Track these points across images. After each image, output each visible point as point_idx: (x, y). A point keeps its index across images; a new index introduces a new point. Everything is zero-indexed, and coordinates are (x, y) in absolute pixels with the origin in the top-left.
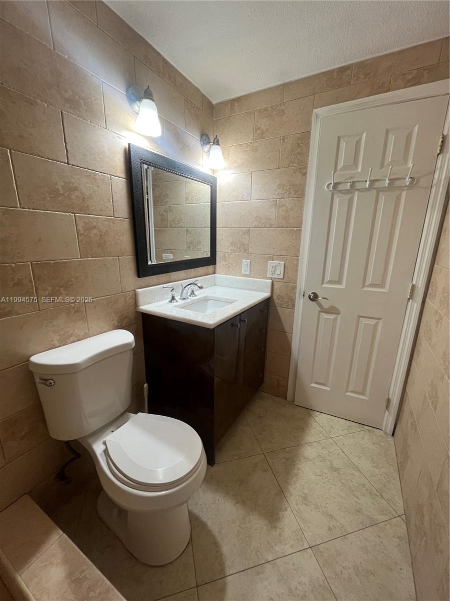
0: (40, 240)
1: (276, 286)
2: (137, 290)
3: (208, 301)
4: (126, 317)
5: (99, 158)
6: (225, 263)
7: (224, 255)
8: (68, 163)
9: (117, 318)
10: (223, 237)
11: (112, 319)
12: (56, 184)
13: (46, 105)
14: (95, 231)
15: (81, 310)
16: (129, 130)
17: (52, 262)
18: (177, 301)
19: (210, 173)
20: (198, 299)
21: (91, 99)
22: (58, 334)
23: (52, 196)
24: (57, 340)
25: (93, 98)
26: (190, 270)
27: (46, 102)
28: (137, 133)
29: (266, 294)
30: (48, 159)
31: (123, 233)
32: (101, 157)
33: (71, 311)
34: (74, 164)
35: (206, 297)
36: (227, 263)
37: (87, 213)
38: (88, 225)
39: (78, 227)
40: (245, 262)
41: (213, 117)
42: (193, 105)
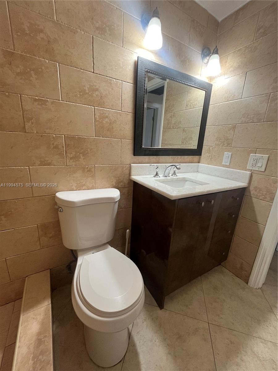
0: (71, 122)
1: (255, 177)
2: (132, 164)
3: (186, 182)
4: (122, 182)
5: (115, 68)
6: (209, 155)
7: (209, 148)
8: (93, 73)
9: (115, 181)
10: (211, 133)
11: (112, 181)
12: (84, 86)
13: (83, 33)
14: (107, 120)
15: (92, 170)
16: (140, 47)
17: (77, 137)
18: (160, 177)
19: (207, 81)
20: (178, 178)
21: (114, 26)
22: (76, 182)
23: (81, 94)
24: (75, 186)
25: (115, 25)
26: (177, 157)
27: (83, 31)
28: (146, 49)
29: (242, 184)
30: (81, 69)
31: (126, 123)
32: (116, 68)
33: (86, 170)
34: (97, 73)
35: (184, 178)
36: (210, 155)
37: (103, 107)
38: (102, 115)
39: (95, 116)
40: (227, 155)
41: (217, 33)
42: (198, 24)
